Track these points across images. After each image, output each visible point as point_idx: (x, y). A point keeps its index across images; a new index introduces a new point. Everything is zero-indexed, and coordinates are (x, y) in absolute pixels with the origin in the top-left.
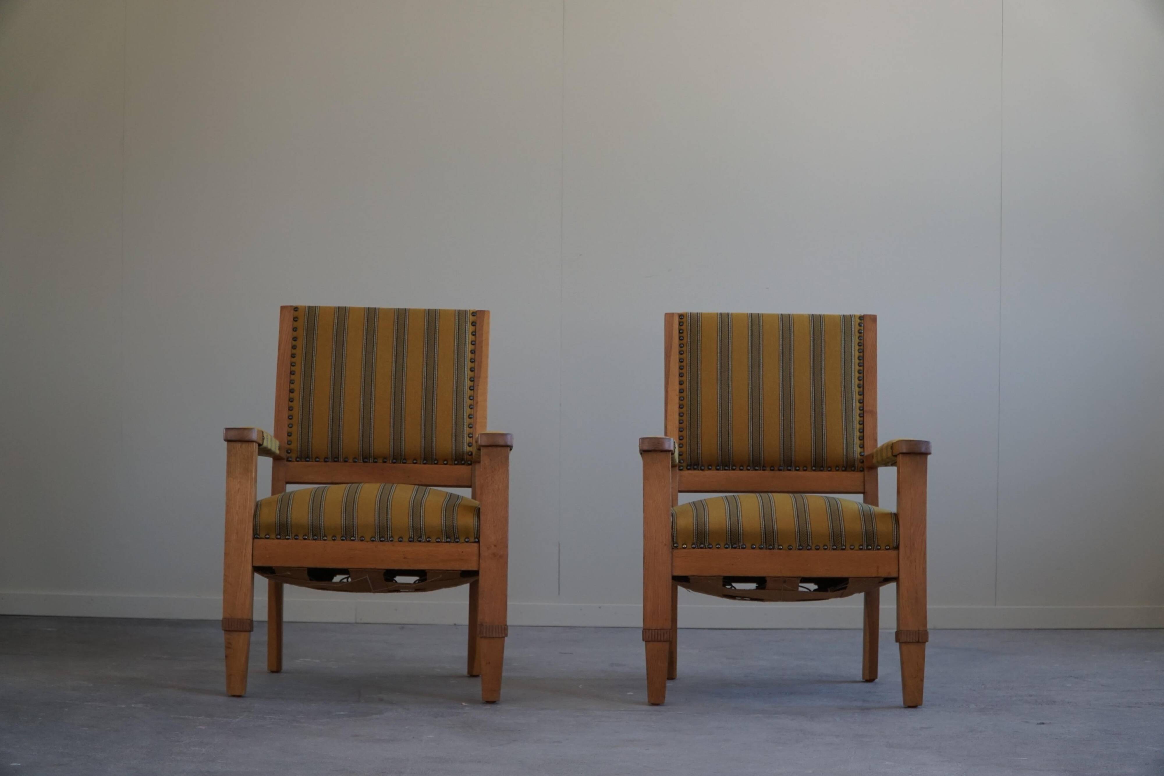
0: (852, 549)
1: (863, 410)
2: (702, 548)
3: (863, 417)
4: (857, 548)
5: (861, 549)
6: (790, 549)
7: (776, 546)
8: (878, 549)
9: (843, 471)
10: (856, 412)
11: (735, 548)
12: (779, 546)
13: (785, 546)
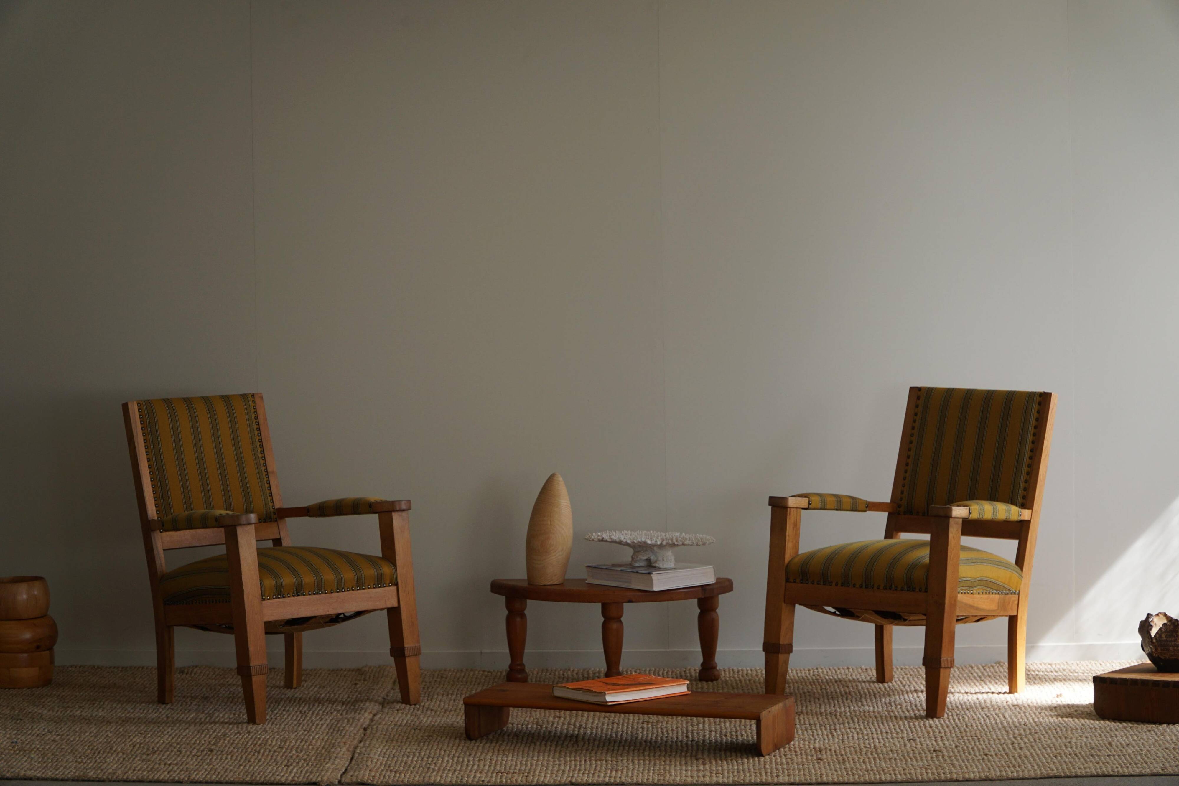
0: (369, 588)
1: (267, 472)
2: (279, 598)
3: (268, 477)
4: (372, 587)
5: (374, 588)
6: (332, 593)
7: (323, 591)
8: (385, 587)
9: (264, 522)
10: (264, 474)
11: (299, 596)
12: (325, 591)
13: (329, 591)
